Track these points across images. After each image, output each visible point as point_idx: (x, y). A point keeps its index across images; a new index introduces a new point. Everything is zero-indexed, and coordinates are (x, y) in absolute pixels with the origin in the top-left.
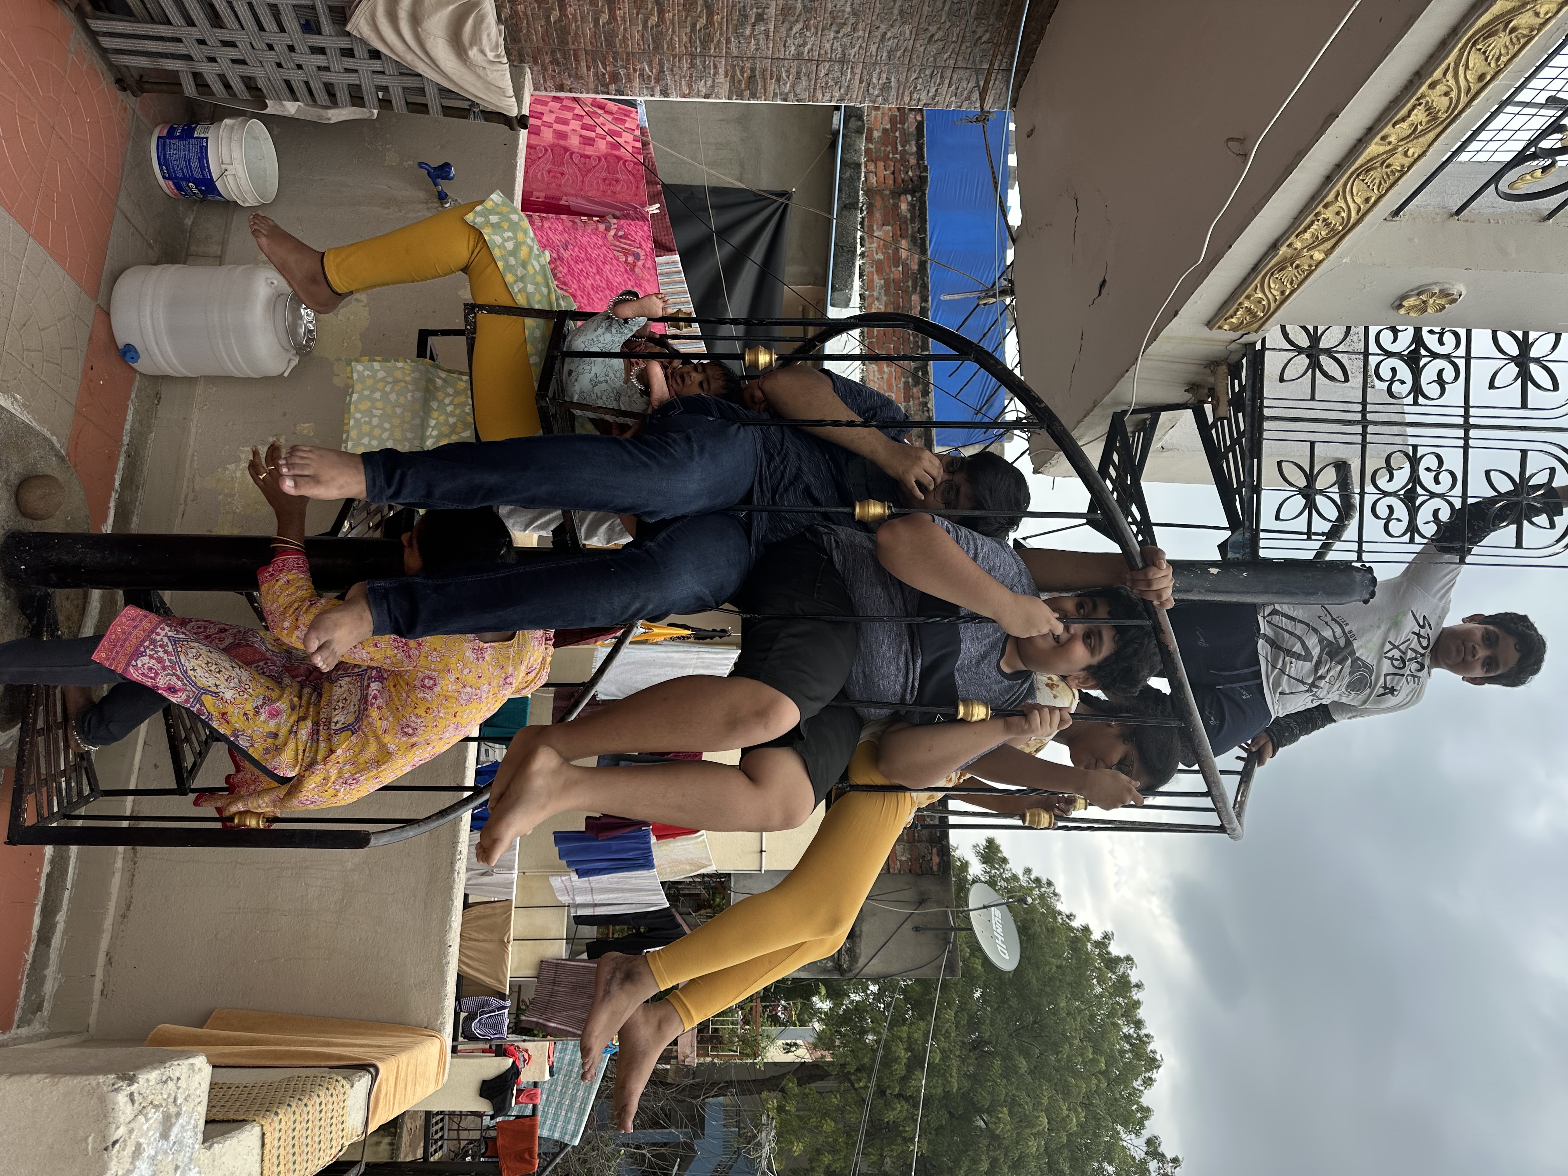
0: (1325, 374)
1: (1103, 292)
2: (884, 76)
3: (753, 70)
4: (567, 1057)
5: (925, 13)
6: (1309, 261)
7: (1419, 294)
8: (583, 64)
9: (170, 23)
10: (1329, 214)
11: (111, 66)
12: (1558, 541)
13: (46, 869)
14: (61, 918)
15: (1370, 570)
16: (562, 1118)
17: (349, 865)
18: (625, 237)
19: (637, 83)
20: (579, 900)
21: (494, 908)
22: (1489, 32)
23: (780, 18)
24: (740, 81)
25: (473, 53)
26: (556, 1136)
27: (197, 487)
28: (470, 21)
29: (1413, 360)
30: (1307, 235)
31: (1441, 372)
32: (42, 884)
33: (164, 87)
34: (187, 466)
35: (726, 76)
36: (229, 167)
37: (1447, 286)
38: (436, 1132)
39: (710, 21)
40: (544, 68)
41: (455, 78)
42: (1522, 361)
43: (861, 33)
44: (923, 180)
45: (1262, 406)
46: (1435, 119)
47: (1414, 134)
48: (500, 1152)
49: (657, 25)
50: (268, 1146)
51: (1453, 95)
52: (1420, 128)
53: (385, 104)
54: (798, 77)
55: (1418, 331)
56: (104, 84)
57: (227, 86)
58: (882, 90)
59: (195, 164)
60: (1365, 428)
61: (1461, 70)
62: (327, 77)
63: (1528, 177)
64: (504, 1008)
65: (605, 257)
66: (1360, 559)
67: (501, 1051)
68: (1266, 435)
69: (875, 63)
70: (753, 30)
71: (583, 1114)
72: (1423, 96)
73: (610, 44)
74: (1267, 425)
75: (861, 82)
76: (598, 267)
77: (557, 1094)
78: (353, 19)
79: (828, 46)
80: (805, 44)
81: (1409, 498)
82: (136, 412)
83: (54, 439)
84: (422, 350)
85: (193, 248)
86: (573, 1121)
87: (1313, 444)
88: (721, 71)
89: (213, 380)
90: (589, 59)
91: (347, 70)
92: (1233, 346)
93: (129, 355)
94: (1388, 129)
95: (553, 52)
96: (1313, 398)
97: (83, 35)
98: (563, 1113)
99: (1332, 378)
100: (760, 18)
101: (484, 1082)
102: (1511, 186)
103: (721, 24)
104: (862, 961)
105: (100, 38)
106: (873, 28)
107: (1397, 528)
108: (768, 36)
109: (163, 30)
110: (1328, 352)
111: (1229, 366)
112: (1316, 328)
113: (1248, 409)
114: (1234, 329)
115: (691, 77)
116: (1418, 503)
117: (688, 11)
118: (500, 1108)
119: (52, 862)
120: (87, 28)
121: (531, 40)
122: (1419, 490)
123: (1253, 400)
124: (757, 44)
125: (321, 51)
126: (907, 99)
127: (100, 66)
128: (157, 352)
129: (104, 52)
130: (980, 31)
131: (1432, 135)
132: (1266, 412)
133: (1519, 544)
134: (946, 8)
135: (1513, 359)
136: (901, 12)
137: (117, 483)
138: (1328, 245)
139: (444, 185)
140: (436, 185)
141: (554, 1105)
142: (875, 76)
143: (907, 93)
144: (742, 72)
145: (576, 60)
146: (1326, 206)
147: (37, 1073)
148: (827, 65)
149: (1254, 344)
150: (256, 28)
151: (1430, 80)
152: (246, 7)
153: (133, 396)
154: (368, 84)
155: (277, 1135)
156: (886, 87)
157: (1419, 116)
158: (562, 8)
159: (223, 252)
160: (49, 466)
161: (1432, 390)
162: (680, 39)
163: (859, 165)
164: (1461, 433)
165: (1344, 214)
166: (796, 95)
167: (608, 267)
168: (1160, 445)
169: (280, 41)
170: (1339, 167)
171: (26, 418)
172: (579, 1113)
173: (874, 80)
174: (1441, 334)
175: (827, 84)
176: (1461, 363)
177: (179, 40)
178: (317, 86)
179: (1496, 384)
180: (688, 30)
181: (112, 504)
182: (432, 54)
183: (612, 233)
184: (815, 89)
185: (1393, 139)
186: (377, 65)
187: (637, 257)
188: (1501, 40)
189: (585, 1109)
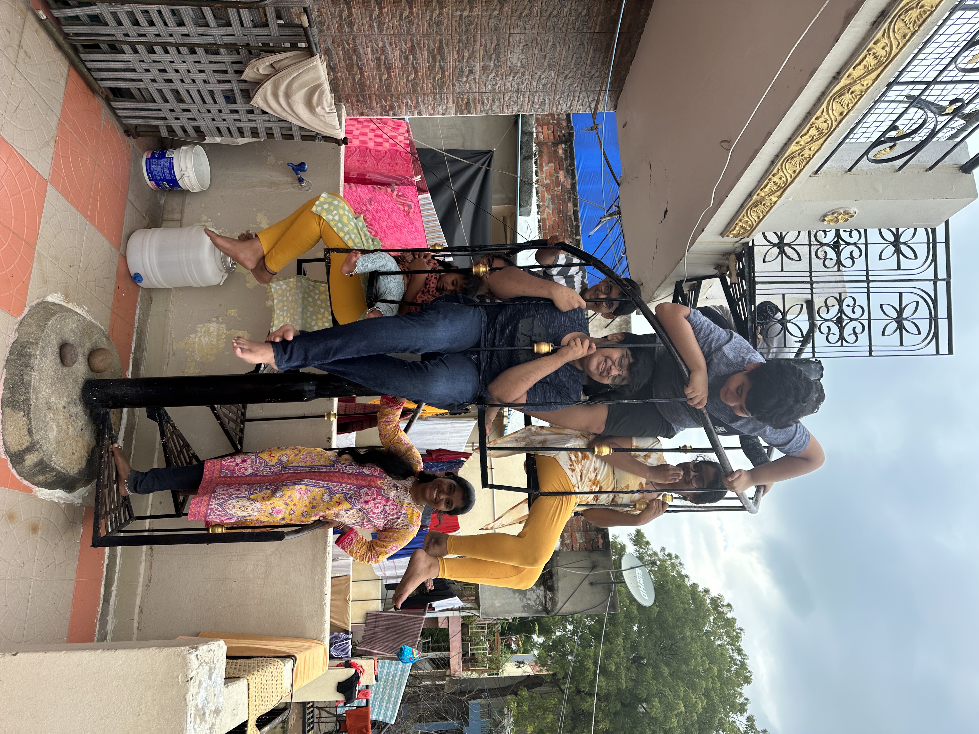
0: (788, 257)
1: (667, 216)
2: (541, 98)
3: (468, 99)
4: (385, 671)
5: (562, 64)
6: (770, 202)
7: (833, 214)
8: (374, 101)
9: (155, 102)
10: (776, 179)
11: (122, 124)
12: (923, 341)
13: (106, 561)
14: (114, 588)
15: (820, 362)
16: (384, 708)
17: (269, 552)
18: (403, 196)
19: (404, 109)
20: (388, 573)
21: (340, 580)
22: (840, 94)
23: (482, 71)
24: (461, 106)
25: (319, 110)
26: (381, 719)
27: (175, 348)
28: (317, 94)
29: (836, 246)
30: (767, 189)
31: (852, 252)
32: (105, 570)
33: (151, 133)
34: (169, 336)
35: (454, 103)
36: (185, 173)
37: (847, 209)
38: (309, 719)
39: (443, 76)
40: (353, 105)
41: (309, 123)
42: (896, 244)
43: (527, 76)
44: (571, 135)
45: (754, 276)
46: (822, 133)
47: (812, 140)
48: (348, 728)
49: (414, 79)
50: (251, 690)
51: (829, 122)
52: (815, 138)
53: (270, 135)
54: (493, 101)
55: (837, 231)
56: (119, 134)
57: (185, 131)
58: (540, 105)
59: (167, 172)
60: (812, 285)
61: (830, 111)
62: (239, 124)
63: (883, 152)
64: (348, 639)
65: (392, 208)
66: (814, 357)
67: (348, 665)
68: (757, 292)
69: (536, 91)
70: (467, 78)
71: (396, 705)
72: (813, 124)
73: (388, 90)
74: (757, 286)
75: (529, 102)
76: (389, 214)
77: (380, 693)
78: (254, 99)
79: (509, 84)
80: (496, 84)
81: (839, 322)
82: (141, 308)
83: (102, 327)
84: (300, 271)
85: (165, 216)
86: (390, 709)
87: (784, 295)
88: (451, 101)
89: (179, 289)
90: (377, 98)
91: (250, 120)
92: (737, 245)
93: (137, 279)
94: (799, 139)
95: (357, 96)
96: (782, 271)
97: (108, 109)
98: (385, 704)
99: (792, 259)
100: (471, 72)
101: (339, 683)
102: (875, 156)
103: (449, 76)
104: (559, 605)
105: (117, 111)
106: (533, 74)
107: (833, 338)
108: (475, 82)
109: (151, 106)
110: (789, 245)
111: (736, 255)
112: (781, 233)
113: (747, 278)
114: (735, 236)
115: (434, 105)
116: (844, 324)
117: (431, 71)
118: (349, 699)
119: (109, 557)
120: (110, 106)
121: (345, 91)
122: (843, 316)
123: (750, 273)
124: (470, 86)
125: (236, 111)
126: (555, 109)
127: (117, 125)
128: (152, 275)
129: (118, 118)
130: (593, 72)
131: (822, 140)
132: (757, 280)
133: (901, 344)
134: (574, 61)
135: (891, 243)
136: (549, 65)
137: (133, 349)
138: (778, 193)
139: (301, 174)
140: (297, 174)
141: (379, 700)
142: (536, 98)
143: (555, 106)
144: (462, 101)
145: (370, 99)
146: (773, 175)
147: (152, 647)
148: (509, 94)
149: (748, 243)
150: (201, 102)
151: (815, 116)
152: (197, 93)
153: (139, 300)
154: (261, 127)
155: (254, 685)
156: (543, 104)
157: (813, 132)
158: (362, 73)
159: (182, 217)
160: (103, 344)
161: (848, 263)
162: (427, 86)
163: (532, 133)
164: (865, 285)
165: (784, 179)
166: (493, 111)
167: (394, 214)
168: (705, 297)
169: (214, 108)
170: (777, 157)
171: (89, 318)
172: (394, 704)
173: (536, 100)
174: (851, 232)
175: (510, 104)
176: (863, 247)
177: (160, 110)
178: (234, 129)
179: (883, 258)
180: (432, 81)
181: (131, 360)
182: (297, 112)
183: (395, 193)
184: (503, 107)
185: (802, 143)
186: (266, 117)
187: (410, 206)
188: (847, 97)
189: (397, 702)
